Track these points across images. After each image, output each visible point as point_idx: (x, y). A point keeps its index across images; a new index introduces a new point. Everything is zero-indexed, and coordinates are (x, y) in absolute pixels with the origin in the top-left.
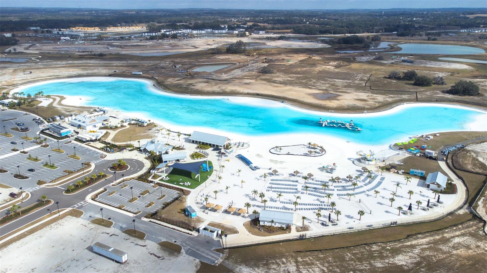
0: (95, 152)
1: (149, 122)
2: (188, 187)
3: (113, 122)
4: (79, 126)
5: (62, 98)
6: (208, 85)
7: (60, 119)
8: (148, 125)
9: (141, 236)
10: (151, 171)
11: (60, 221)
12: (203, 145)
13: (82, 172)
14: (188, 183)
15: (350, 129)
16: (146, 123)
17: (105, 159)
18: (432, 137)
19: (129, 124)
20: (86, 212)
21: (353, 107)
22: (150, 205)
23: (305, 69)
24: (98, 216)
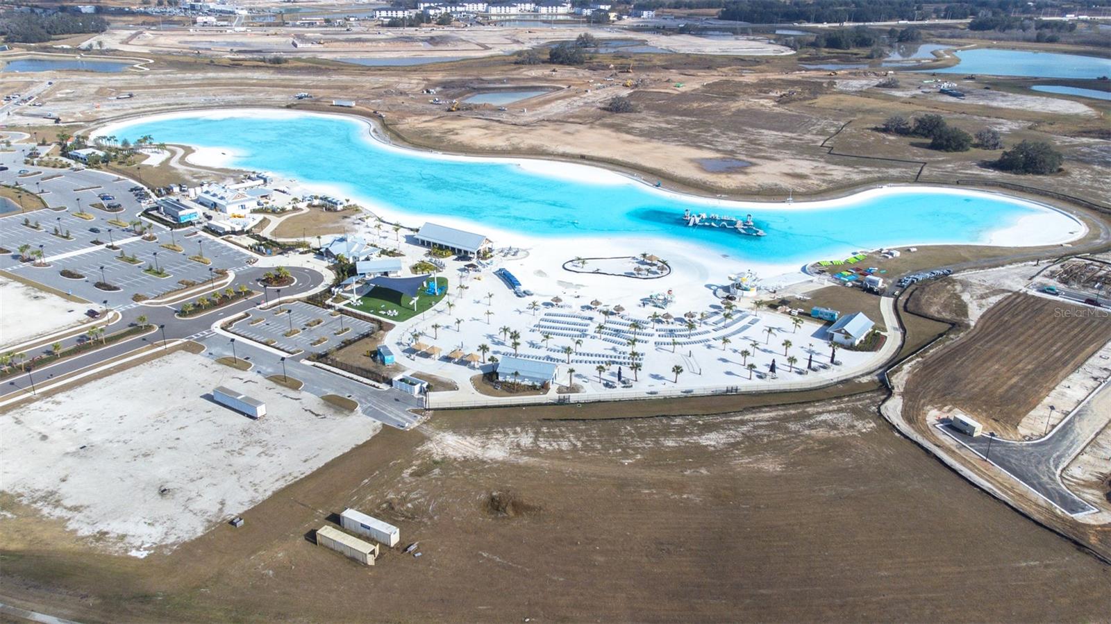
0: (238, 252)
1: (346, 204)
2: (394, 318)
3: (279, 201)
4: (214, 206)
5: (188, 150)
6: (486, 134)
7: (181, 190)
8: (345, 209)
9: (295, 385)
10: (333, 289)
11: (166, 358)
12: (440, 249)
13: (211, 285)
14: (395, 311)
15: (743, 231)
16: (341, 204)
17: (255, 265)
18: (897, 254)
19: (309, 206)
20: (209, 346)
21: (772, 189)
22: (319, 342)
23: (709, 104)
24: (229, 354)
